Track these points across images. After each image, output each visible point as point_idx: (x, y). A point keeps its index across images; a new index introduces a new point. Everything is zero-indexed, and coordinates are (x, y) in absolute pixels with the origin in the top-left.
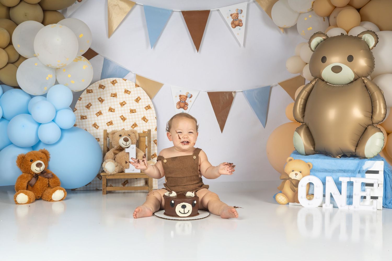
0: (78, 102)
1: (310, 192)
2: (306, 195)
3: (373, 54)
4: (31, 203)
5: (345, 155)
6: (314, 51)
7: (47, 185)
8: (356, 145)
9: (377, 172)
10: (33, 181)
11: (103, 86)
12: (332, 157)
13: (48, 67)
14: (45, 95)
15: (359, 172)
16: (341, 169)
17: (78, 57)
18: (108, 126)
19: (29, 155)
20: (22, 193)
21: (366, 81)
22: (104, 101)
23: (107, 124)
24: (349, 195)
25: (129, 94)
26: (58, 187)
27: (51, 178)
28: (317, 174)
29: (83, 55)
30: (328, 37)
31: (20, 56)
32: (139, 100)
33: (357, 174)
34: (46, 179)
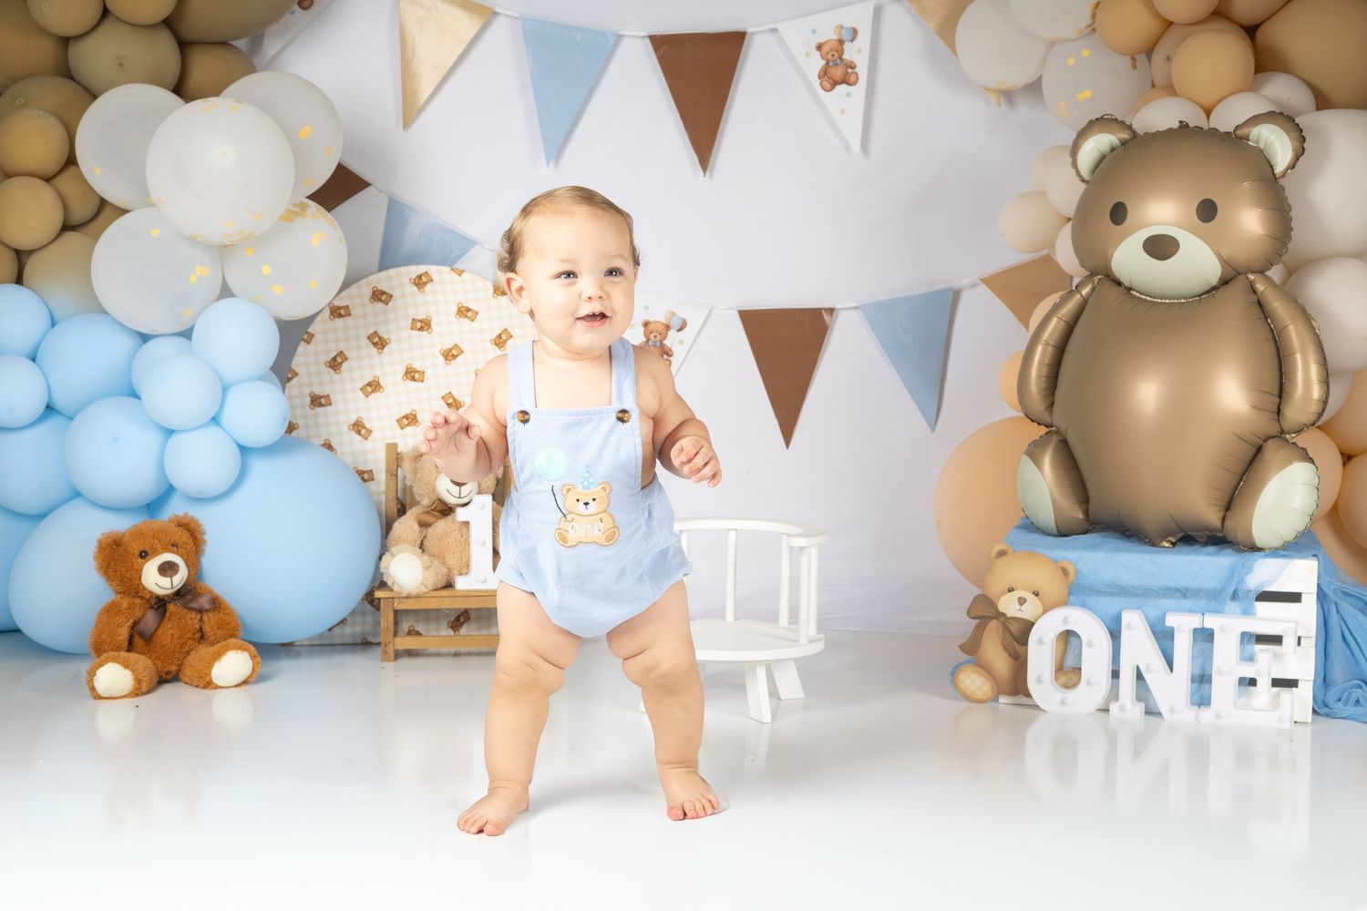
0: (302, 348)
1: (1069, 662)
2: (1056, 672)
3: (1287, 193)
4: (143, 694)
5: (1189, 537)
6: (1087, 182)
7: (194, 635)
8: (1224, 504)
9: (1294, 597)
10: (151, 619)
11: (385, 293)
12: (1145, 543)
13: (192, 240)
14: (187, 334)
15: (1234, 596)
16: (1171, 584)
17: (295, 205)
18: (402, 428)
19: (137, 534)
20: (113, 662)
21: (1260, 287)
22: (387, 344)
23: (397, 421)
24: (1198, 671)
25: (473, 320)
26: (232, 639)
27: (210, 609)
28: (1092, 600)
29: (312, 197)
30: (1134, 133)
31: (103, 203)
32: (506, 341)
33: (1229, 602)
34: (193, 615)
